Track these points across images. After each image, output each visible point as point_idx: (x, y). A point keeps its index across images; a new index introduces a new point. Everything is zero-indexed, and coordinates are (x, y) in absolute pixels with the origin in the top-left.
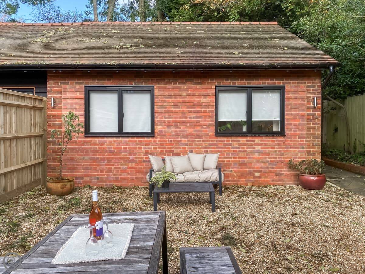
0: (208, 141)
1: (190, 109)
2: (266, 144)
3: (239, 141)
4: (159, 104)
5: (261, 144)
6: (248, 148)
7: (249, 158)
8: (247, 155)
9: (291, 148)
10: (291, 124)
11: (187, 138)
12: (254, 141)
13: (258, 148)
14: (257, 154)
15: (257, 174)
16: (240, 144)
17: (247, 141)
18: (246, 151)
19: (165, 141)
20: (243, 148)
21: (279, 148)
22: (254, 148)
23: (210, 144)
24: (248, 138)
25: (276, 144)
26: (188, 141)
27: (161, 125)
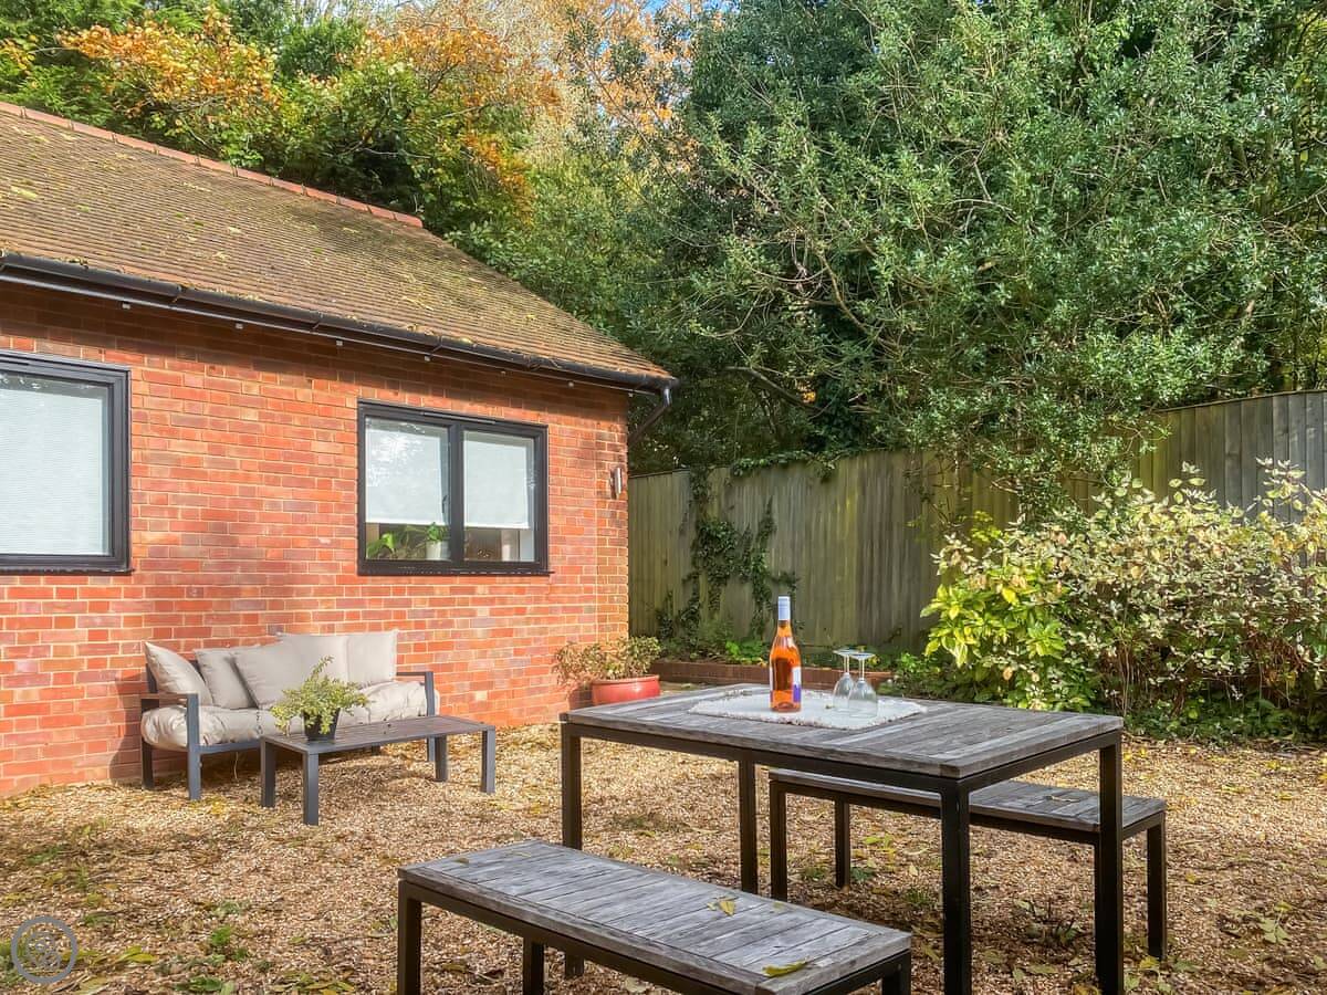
0: (334, 592)
1: (274, 473)
2: (503, 601)
3: (429, 591)
4: (153, 443)
5: (492, 601)
6: (457, 613)
7: (461, 645)
8: (455, 635)
9: (565, 609)
10: (563, 540)
11: (262, 580)
12: (472, 591)
13: (483, 611)
14: (479, 631)
15: (480, 696)
16: (433, 602)
17: (454, 591)
18: (449, 624)
19: (177, 592)
20: (442, 614)
21: (538, 610)
22: (472, 613)
23: (341, 604)
24: (458, 582)
25: (529, 601)
26: (265, 591)
27: (157, 527)
